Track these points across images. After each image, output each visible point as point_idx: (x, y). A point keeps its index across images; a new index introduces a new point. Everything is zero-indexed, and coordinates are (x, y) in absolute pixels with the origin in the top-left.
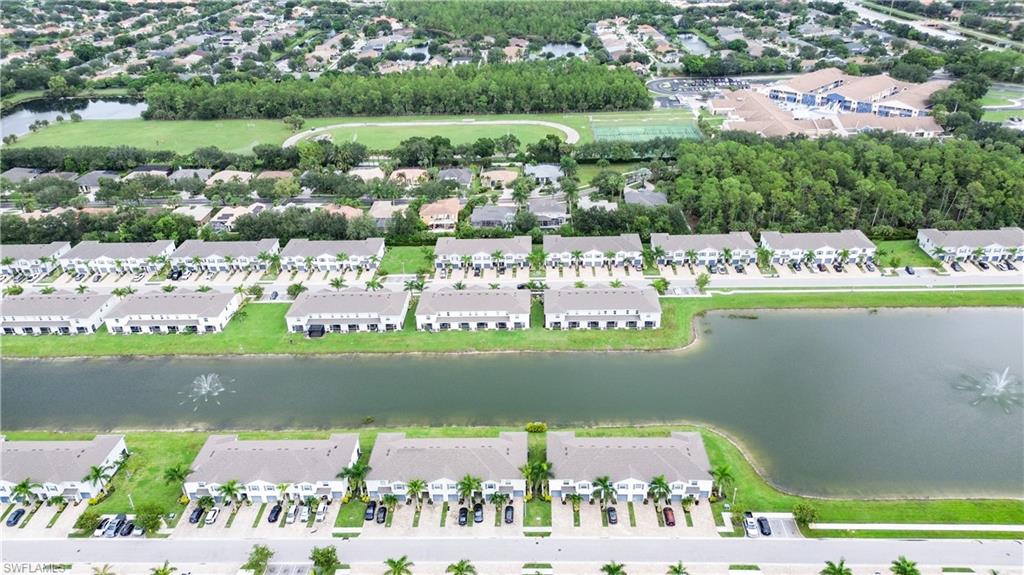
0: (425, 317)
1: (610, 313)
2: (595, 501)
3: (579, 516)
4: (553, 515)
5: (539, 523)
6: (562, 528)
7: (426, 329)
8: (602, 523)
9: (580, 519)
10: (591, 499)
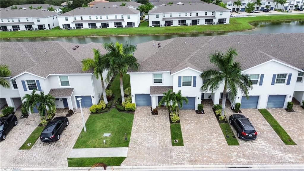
0: (64, 19)
1: (194, 15)
2: (204, 109)
3: (179, 129)
4: (134, 128)
5: (104, 141)
6: (148, 148)
7: (66, 28)
8: (224, 138)
9: (183, 134)
10: (198, 105)
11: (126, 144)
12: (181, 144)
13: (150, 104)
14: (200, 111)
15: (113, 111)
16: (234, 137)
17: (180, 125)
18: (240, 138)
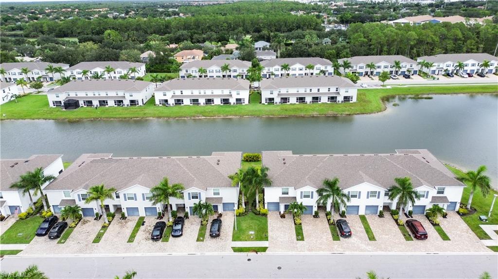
0: (161, 93)
2: (319, 214)
3: (302, 229)
4: (269, 229)
5: (252, 237)
6: (281, 242)
7: (163, 104)
8: (331, 236)
9: (304, 233)
10: (315, 212)
11: (266, 239)
12: (303, 239)
13: (278, 209)
14: (316, 216)
15: (251, 214)
16: (338, 235)
17: (301, 227)
18: (341, 236)
